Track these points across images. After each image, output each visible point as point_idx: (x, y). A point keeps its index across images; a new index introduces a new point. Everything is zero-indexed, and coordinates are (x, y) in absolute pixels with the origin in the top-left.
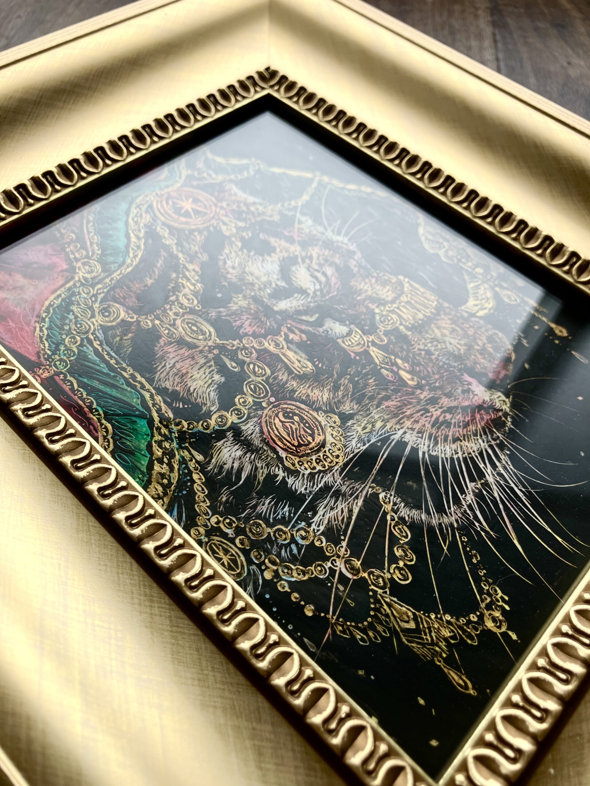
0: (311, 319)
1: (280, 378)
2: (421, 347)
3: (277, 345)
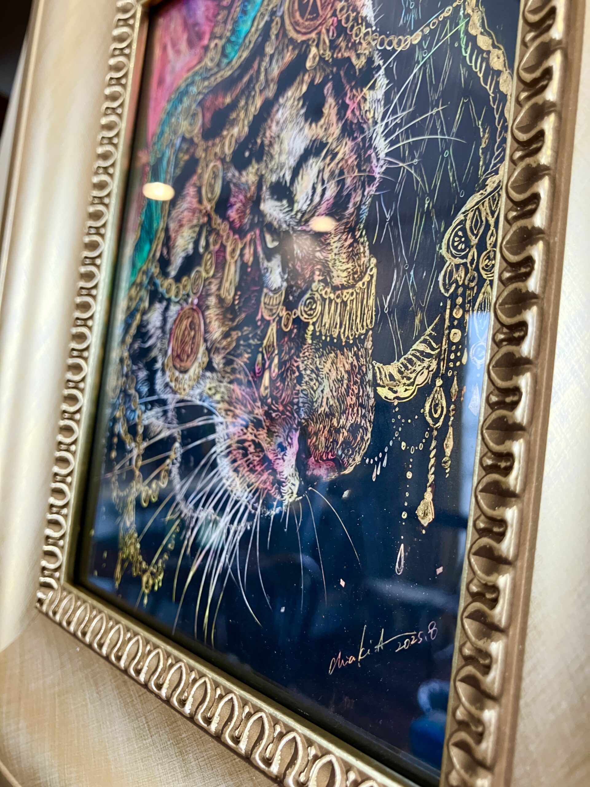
0: (270, 246)
3: (234, 251)
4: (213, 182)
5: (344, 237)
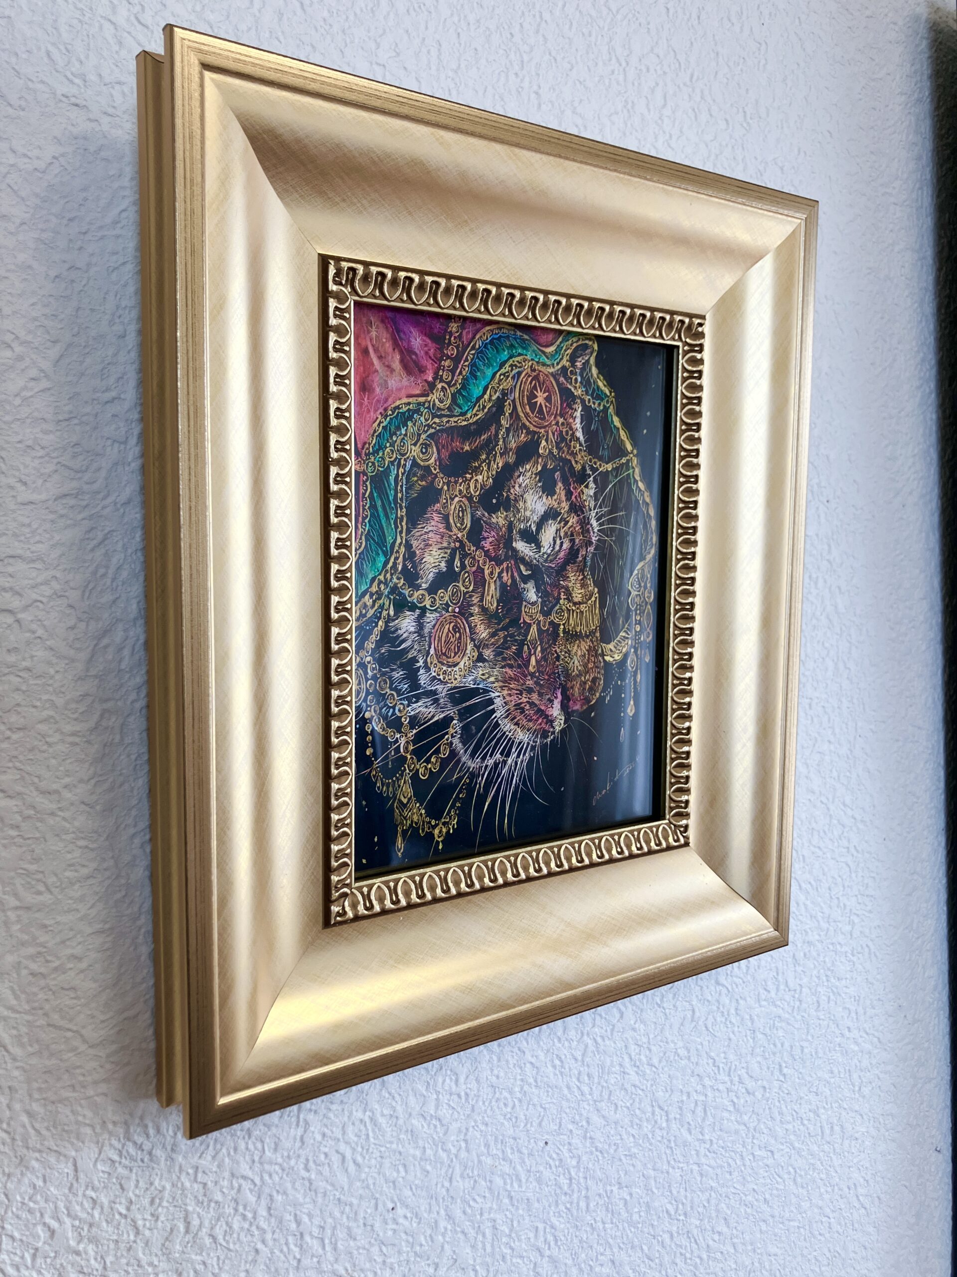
0: (525, 573)
1: (473, 599)
2: (558, 650)
3: (492, 573)
4: (461, 514)
5: (578, 574)
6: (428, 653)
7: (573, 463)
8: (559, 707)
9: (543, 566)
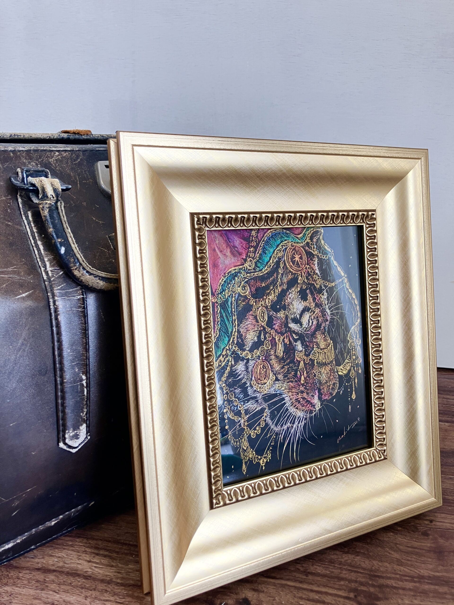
0: (295, 338)
1: (271, 352)
2: (315, 372)
3: (279, 340)
4: (262, 315)
5: (322, 335)
6: (251, 379)
7: (315, 285)
8: (317, 398)
9: (304, 333)
